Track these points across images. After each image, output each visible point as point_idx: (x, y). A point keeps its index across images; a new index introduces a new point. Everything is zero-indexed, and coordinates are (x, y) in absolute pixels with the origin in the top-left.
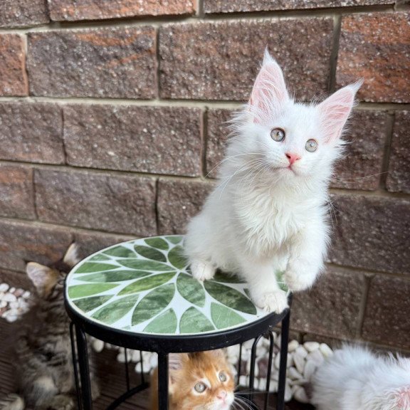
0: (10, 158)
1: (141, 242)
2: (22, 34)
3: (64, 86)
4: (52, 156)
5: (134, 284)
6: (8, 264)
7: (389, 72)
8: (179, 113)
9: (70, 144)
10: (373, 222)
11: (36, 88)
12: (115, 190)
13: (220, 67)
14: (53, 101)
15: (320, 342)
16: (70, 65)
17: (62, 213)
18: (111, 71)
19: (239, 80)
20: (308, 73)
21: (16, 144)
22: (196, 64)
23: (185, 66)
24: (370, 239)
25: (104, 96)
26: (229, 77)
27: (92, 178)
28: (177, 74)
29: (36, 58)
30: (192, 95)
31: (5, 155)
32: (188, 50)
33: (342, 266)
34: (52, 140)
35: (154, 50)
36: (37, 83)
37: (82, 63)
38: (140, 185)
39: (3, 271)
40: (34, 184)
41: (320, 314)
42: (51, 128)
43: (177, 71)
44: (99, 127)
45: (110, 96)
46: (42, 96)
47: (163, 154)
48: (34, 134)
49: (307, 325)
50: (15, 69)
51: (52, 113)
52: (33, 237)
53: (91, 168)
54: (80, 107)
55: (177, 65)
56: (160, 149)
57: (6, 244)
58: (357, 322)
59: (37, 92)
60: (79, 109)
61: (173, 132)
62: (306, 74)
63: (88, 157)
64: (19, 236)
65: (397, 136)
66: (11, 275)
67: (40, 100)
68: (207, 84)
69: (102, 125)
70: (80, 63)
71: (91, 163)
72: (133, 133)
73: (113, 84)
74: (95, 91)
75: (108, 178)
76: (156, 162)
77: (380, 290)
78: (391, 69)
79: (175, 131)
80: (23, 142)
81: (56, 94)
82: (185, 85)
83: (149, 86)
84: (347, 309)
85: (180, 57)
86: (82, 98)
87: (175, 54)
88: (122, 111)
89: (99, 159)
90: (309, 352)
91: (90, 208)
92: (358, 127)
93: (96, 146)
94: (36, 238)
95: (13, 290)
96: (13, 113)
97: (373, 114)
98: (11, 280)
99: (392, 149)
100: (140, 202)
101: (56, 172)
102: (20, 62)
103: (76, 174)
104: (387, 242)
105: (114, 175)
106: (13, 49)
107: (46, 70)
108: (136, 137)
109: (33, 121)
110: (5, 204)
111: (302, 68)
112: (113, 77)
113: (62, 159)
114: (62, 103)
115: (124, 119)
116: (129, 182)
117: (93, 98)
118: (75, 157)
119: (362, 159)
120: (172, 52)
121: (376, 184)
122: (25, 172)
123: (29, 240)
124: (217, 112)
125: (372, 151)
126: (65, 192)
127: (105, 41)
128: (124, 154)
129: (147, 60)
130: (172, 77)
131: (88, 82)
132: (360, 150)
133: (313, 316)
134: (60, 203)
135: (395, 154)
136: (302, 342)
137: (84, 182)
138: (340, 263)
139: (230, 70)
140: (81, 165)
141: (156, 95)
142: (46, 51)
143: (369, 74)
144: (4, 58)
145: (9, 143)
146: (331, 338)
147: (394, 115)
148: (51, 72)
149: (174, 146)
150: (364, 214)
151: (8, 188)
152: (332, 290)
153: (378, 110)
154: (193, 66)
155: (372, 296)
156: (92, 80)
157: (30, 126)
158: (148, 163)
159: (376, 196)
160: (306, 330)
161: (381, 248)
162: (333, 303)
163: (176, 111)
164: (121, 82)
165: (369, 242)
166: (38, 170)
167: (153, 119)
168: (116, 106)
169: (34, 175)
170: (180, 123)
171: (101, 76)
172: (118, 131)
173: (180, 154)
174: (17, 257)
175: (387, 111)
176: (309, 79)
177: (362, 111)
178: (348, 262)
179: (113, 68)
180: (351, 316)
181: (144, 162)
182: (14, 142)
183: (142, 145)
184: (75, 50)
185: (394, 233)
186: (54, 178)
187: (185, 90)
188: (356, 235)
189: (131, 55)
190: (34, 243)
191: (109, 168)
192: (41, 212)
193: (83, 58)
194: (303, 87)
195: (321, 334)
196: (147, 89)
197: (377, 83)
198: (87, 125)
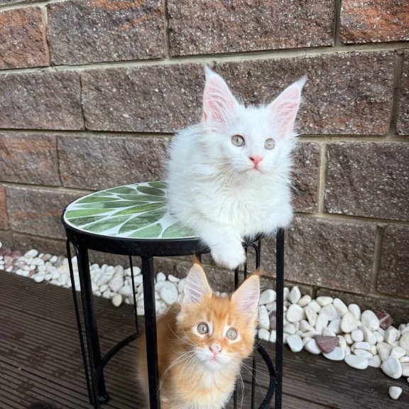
0: (35, 128)
1: (146, 184)
2: (42, 6)
3: (82, 53)
4: (72, 123)
5: (129, 209)
6: (37, 230)
7: (396, 8)
8: (188, 70)
9: (88, 109)
10: (384, 168)
11: (56, 57)
12: (131, 152)
13: (226, 20)
14: (72, 69)
15: (334, 297)
16: (86, 32)
17: (84, 178)
18: (123, 34)
19: (245, 32)
20: (313, 17)
21: (40, 114)
22: (203, 19)
23: (192, 23)
24: (381, 187)
25: (117, 59)
26: (235, 28)
27: (110, 142)
28: (185, 31)
29: (55, 28)
30: (199, 50)
31: (30, 125)
32: (195, 6)
33: (354, 217)
34: (73, 107)
35: (163, 10)
36: (57, 53)
37: (97, 29)
38: (154, 146)
39: (33, 238)
40: (58, 151)
41: (333, 268)
42: (71, 95)
43: (185, 28)
44: (114, 90)
45: (123, 59)
46: (62, 65)
47: (174, 112)
48: (56, 102)
49: (319, 280)
50: (37, 41)
51: (71, 81)
52: (58, 203)
53: (108, 132)
54: (96, 72)
55: (185, 21)
56: (171, 108)
57: (34, 211)
58: (371, 275)
59: (57, 61)
60: (95, 74)
61: (183, 90)
62: (311, 19)
63: (105, 121)
64: (45, 203)
65: (406, 75)
66: (40, 241)
67: (60, 69)
68: (214, 38)
69: (117, 88)
70: (94, 29)
71: (108, 127)
72: (146, 94)
73: (126, 47)
74: (109, 55)
75: (124, 141)
76: (168, 122)
77: (394, 240)
78: (397, 5)
79: (185, 88)
80: (46, 111)
81: (75, 61)
82: (193, 41)
83: (159, 46)
84: (360, 261)
85: (187, 13)
86: (98, 63)
87: (182, 11)
88: (135, 73)
89: (115, 122)
90: (322, 307)
91: (109, 172)
92: (366, 71)
93: (112, 109)
94: (61, 204)
95: (41, 255)
96: (37, 83)
97: (381, 55)
98: (41, 246)
99: (402, 90)
100: (154, 164)
101: (76, 138)
102: (41, 33)
103: (94, 139)
104: (399, 189)
105: (129, 137)
106: (34, 22)
107: (65, 39)
108: (148, 97)
109: (55, 90)
110: (32, 171)
111: (307, 13)
112: (125, 39)
113: (82, 126)
114: (80, 70)
115: (136, 80)
116: (143, 144)
117: (108, 62)
118: (93, 122)
119: (370, 103)
120: (179, 9)
121: (386, 128)
122: (49, 140)
123: (55, 206)
124: (224, 65)
125: (381, 93)
126: (86, 157)
127: (117, 5)
128: (137, 115)
129: (156, 21)
130: (180, 35)
131: (103, 47)
132: (368, 93)
133: (325, 269)
134: (81, 168)
135: (405, 95)
136: (314, 297)
137: (102, 146)
138: (351, 214)
139: (235, 22)
140: (99, 130)
141: (166, 54)
142: (64, 21)
143: (374, 13)
144: (27, 31)
145: (34, 112)
146: (345, 292)
147: (403, 55)
148: (69, 40)
149: (185, 104)
150: (375, 161)
151: (34, 157)
152: (343, 241)
153: (385, 51)
154: (200, 21)
155: (386, 248)
156: (107, 44)
157: (52, 95)
158: (160, 123)
159: (387, 142)
160: (319, 284)
161: (392, 196)
162: (346, 256)
163: (185, 68)
164: (133, 44)
165: (380, 189)
166: (61, 137)
167: (163, 78)
168: (129, 68)
169: (57, 143)
170: (189, 80)
171: (114, 40)
172: (132, 92)
173: (191, 111)
174: (45, 222)
175: (396, 51)
176: (315, 24)
177: (369, 53)
178: (359, 212)
179: (125, 31)
180: (365, 268)
181: (157, 122)
182: (38, 111)
183: (154, 105)
184: (90, 17)
185: (406, 178)
186: (76, 144)
187: (193, 46)
188: (367, 183)
189: (141, 16)
190: (59, 209)
191: (125, 130)
192: (65, 179)
193: (97, 24)
194: (308, 32)
195: (334, 288)
196: (157, 49)
197: (384, 22)
198: (103, 89)
